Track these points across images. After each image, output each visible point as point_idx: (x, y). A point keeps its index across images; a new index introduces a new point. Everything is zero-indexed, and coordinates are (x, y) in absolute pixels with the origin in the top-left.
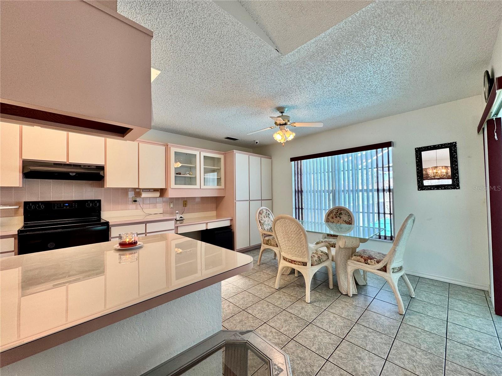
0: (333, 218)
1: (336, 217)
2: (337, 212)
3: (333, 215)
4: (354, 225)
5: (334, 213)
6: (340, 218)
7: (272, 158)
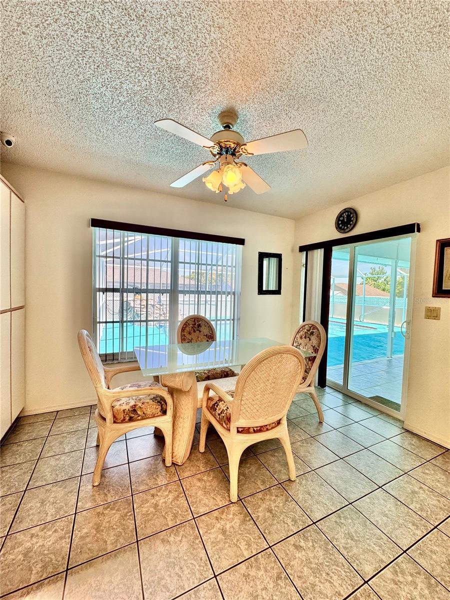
0: (190, 333)
1: (194, 331)
2: (194, 323)
3: (190, 328)
4: (216, 340)
5: (191, 325)
6: (200, 332)
7: (25, 201)
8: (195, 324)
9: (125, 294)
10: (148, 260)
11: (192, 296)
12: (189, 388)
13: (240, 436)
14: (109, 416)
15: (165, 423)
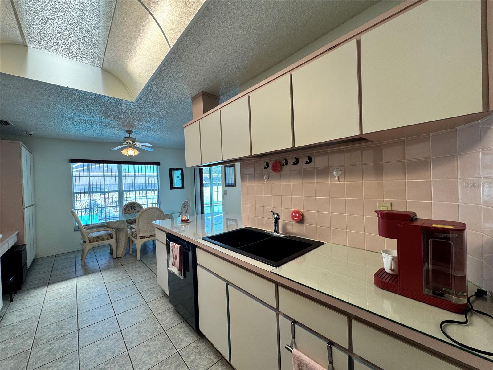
1: (132, 210)
3: (129, 208)
7: (33, 153)
8: (132, 206)
9: (91, 194)
10: (104, 176)
11: (131, 193)
12: (122, 228)
13: (141, 240)
14: (87, 240)
15: (112, 242)
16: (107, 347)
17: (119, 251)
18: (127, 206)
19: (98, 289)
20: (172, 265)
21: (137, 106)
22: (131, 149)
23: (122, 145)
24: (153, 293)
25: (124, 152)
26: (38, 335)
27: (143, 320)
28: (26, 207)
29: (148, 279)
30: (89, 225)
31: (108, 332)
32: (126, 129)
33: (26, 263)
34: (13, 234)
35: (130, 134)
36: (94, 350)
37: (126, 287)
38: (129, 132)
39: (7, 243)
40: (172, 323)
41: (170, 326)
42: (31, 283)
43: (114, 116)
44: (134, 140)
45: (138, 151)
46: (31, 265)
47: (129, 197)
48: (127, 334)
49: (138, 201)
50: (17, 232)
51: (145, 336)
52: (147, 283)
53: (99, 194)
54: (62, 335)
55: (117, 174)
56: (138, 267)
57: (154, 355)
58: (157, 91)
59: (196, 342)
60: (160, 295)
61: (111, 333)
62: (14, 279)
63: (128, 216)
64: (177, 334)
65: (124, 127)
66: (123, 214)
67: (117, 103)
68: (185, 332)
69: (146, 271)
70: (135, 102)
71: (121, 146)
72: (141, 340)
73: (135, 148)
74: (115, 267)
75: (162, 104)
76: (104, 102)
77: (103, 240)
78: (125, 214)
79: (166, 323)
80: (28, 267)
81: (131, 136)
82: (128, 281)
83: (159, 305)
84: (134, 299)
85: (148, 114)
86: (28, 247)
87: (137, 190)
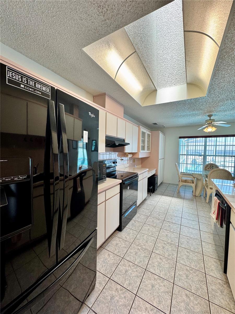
7: (165, 135)
8: (211, 166)
11: (212, 157)
12: (200, 178)
13: (210, 190)
14: (181, 180)
15: (193, 185)
16: (171, 236)
17: (197, 192)
18: (207, 165)
19: (179, 207)
20: (213, 213)
21: (209, 98)
22: (210, 127)
23: (205, 125)
24: (207, 228)
25: (205, 130)
26: (152, 213)
27: (193, 237)
28: (160, 159)
29: (208, 218)
30: (185, 173)
31: (174, 230)
32: (207, 114)
33: (157, 183)
34: (154, 169)
35: (210, 117)
36: (166, 233)
37: (193, 214)
38: (210, 116)
39: (151, 173)
40: (210, 254)
41: (208, 254)
42: (158, 192)
43: (196, 108)
44: (214, 120)
45: (216, 128)
46: (160, 185)
47: (209, 160)
48: (182, 238)
49: (217, 164)
50: (156, 169)
51: (190, 247)
52: (206, 219)
53: (198, 156)
54: (158, 218)
55: (203, 144)
56: (205, 207)
57: (190, 261)
58: (220, 82)
59: (223, 282)
60: (211, 231)
61: (175, 232)
62: (153, 187)
63: (207, 172)
64: (211, 263)
65: (205, 113)
66: (204, 170)
67: (196, 101)
68: (217, 267)
69: (209, 211)
70: (207, 96)
71: (204, 127)
72: (187, 247)
73: (213, 126)
74: (192, 200)
75: (228, 89)
76: (189, 103)
77: (188, 182)
78: (205, 170)
79: (206, 251)
80: (158, 185)
81: (211, 118)
82: (195, 212)
83: (207, 237)
84: (194, 223)
85: (220, 100)
86: (159, 176)
87: (217, 155)
